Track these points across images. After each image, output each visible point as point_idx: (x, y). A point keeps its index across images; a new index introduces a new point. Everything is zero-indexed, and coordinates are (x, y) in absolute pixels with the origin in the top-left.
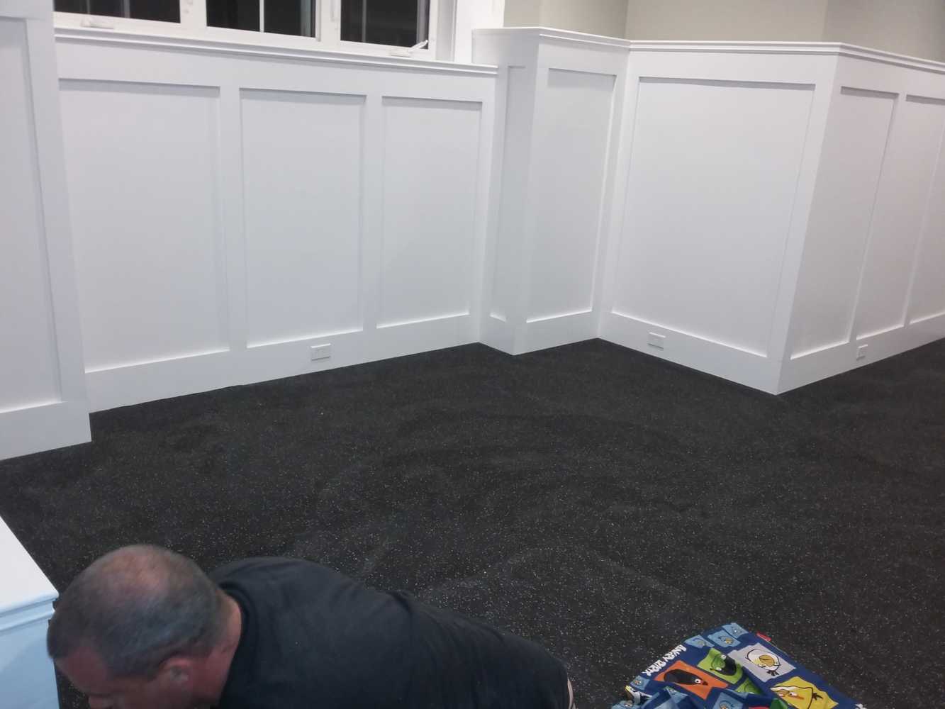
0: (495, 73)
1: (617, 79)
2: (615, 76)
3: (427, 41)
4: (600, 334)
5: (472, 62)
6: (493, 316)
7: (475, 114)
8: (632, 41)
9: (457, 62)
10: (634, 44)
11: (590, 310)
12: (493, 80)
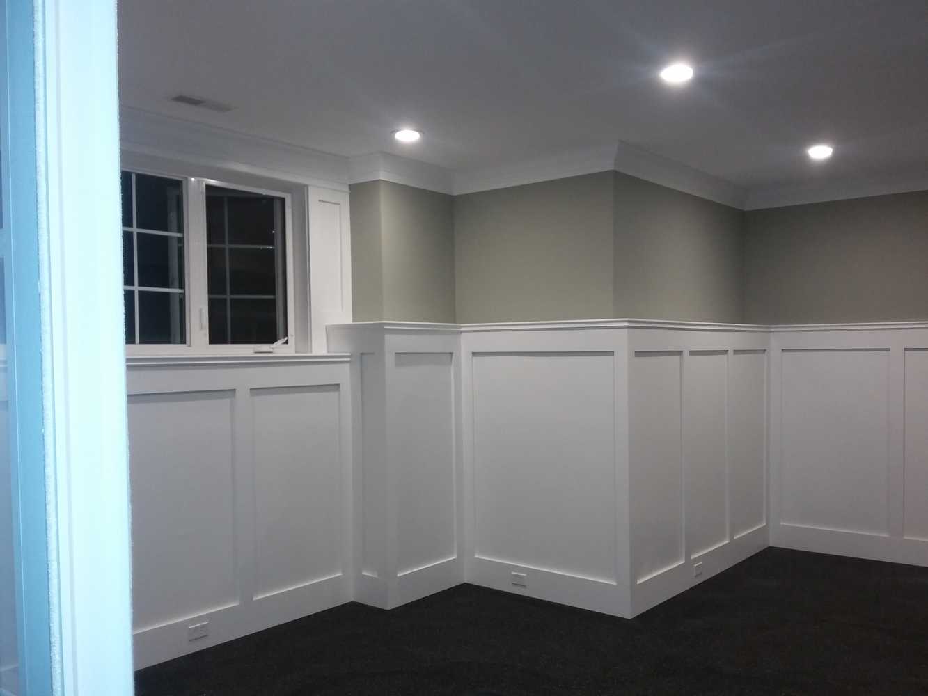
0: (349, 359)
1: (454, 357)
2: (451, 354)
3: (286, 338)
4: (467, 579)
5: (328, 352)
6: (365, 573)
7: (334, 395)
8: (462, 325)
9: (314, 354)
10: (464, 327)
11: (455, 557)
12: (347, 366)
